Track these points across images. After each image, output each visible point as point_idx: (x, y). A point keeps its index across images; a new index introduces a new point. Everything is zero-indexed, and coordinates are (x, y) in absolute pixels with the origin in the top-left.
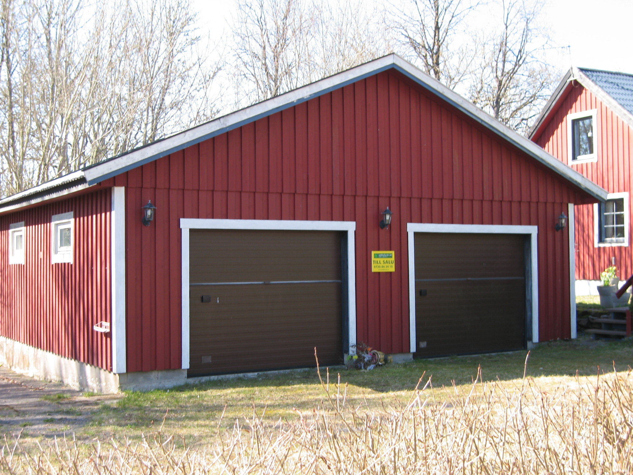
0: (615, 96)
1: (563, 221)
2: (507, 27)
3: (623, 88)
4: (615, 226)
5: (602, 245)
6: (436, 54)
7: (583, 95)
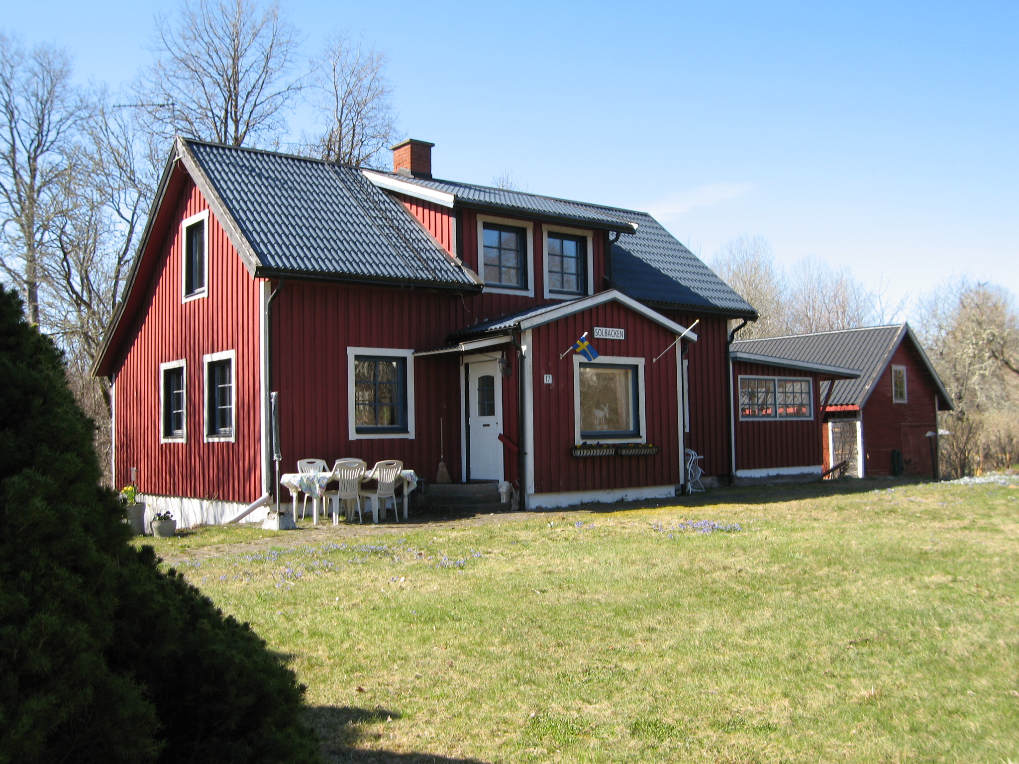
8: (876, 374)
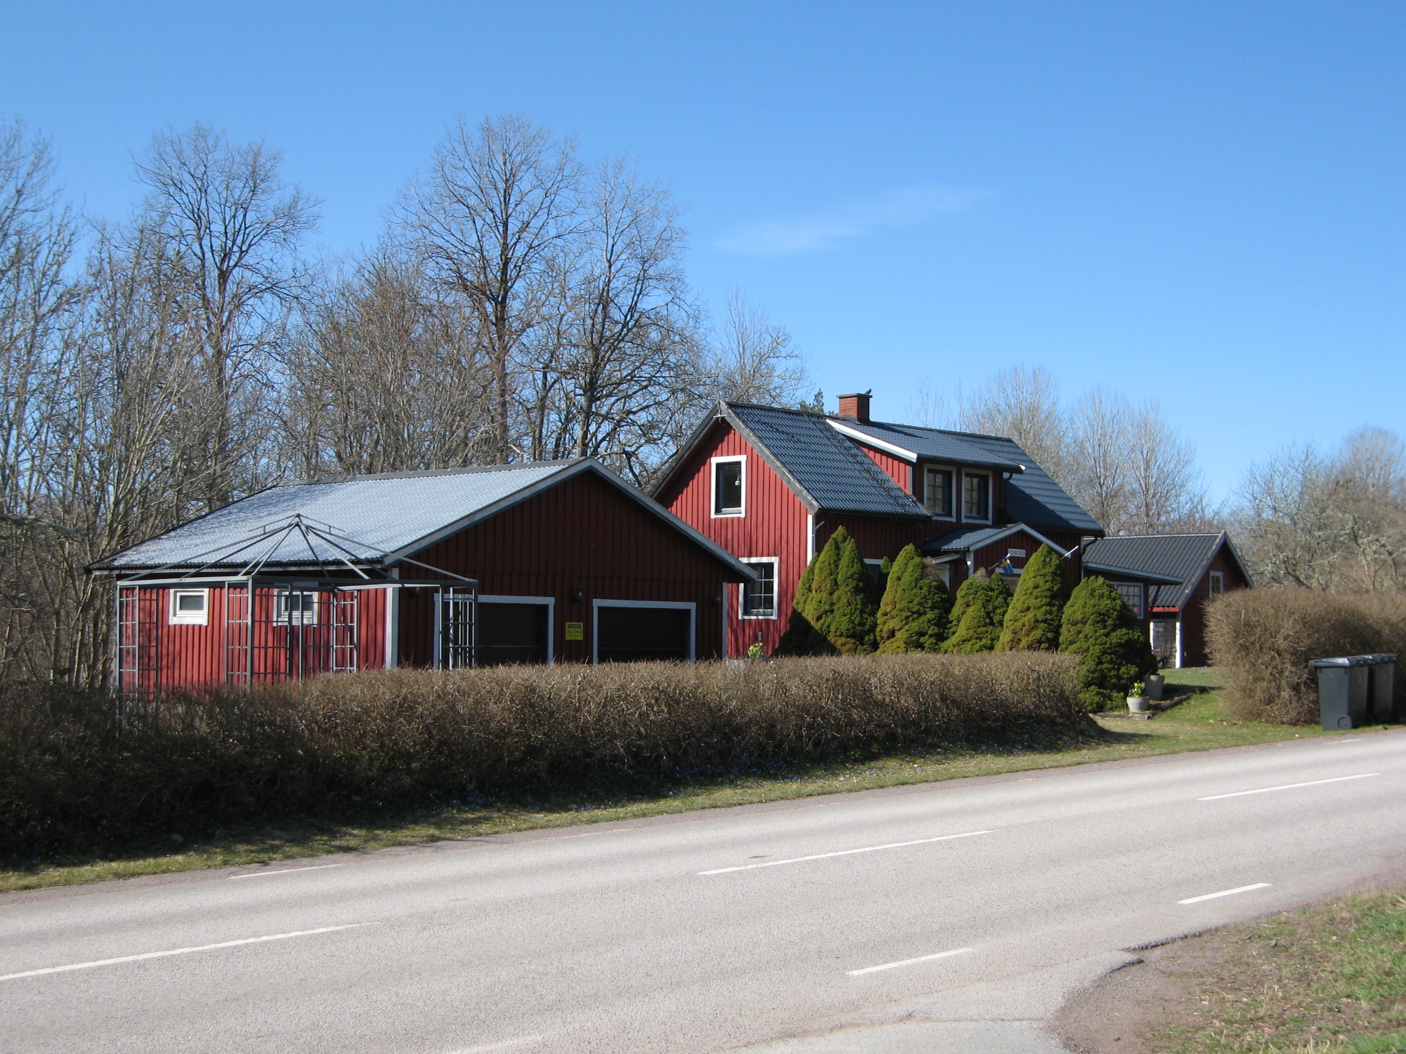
0: (767, 442)
1: (719, 598)
2: (610, 267)
3: (777, 430)
4: (763, 595)
5: (746, 617)
6: (501, 303)
7: (731, 436)
8: (1195, 580)
